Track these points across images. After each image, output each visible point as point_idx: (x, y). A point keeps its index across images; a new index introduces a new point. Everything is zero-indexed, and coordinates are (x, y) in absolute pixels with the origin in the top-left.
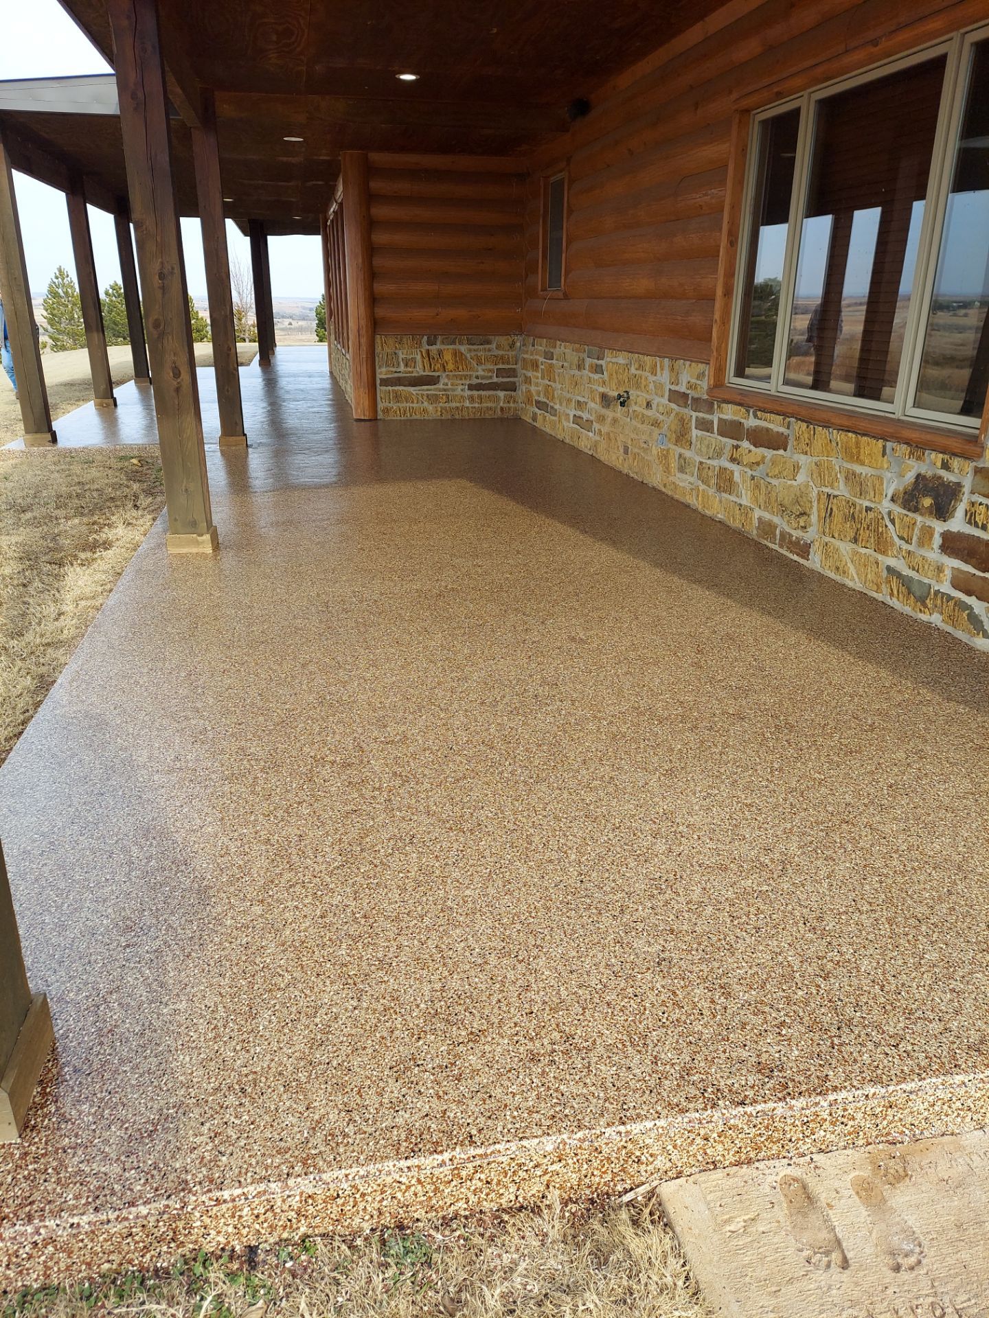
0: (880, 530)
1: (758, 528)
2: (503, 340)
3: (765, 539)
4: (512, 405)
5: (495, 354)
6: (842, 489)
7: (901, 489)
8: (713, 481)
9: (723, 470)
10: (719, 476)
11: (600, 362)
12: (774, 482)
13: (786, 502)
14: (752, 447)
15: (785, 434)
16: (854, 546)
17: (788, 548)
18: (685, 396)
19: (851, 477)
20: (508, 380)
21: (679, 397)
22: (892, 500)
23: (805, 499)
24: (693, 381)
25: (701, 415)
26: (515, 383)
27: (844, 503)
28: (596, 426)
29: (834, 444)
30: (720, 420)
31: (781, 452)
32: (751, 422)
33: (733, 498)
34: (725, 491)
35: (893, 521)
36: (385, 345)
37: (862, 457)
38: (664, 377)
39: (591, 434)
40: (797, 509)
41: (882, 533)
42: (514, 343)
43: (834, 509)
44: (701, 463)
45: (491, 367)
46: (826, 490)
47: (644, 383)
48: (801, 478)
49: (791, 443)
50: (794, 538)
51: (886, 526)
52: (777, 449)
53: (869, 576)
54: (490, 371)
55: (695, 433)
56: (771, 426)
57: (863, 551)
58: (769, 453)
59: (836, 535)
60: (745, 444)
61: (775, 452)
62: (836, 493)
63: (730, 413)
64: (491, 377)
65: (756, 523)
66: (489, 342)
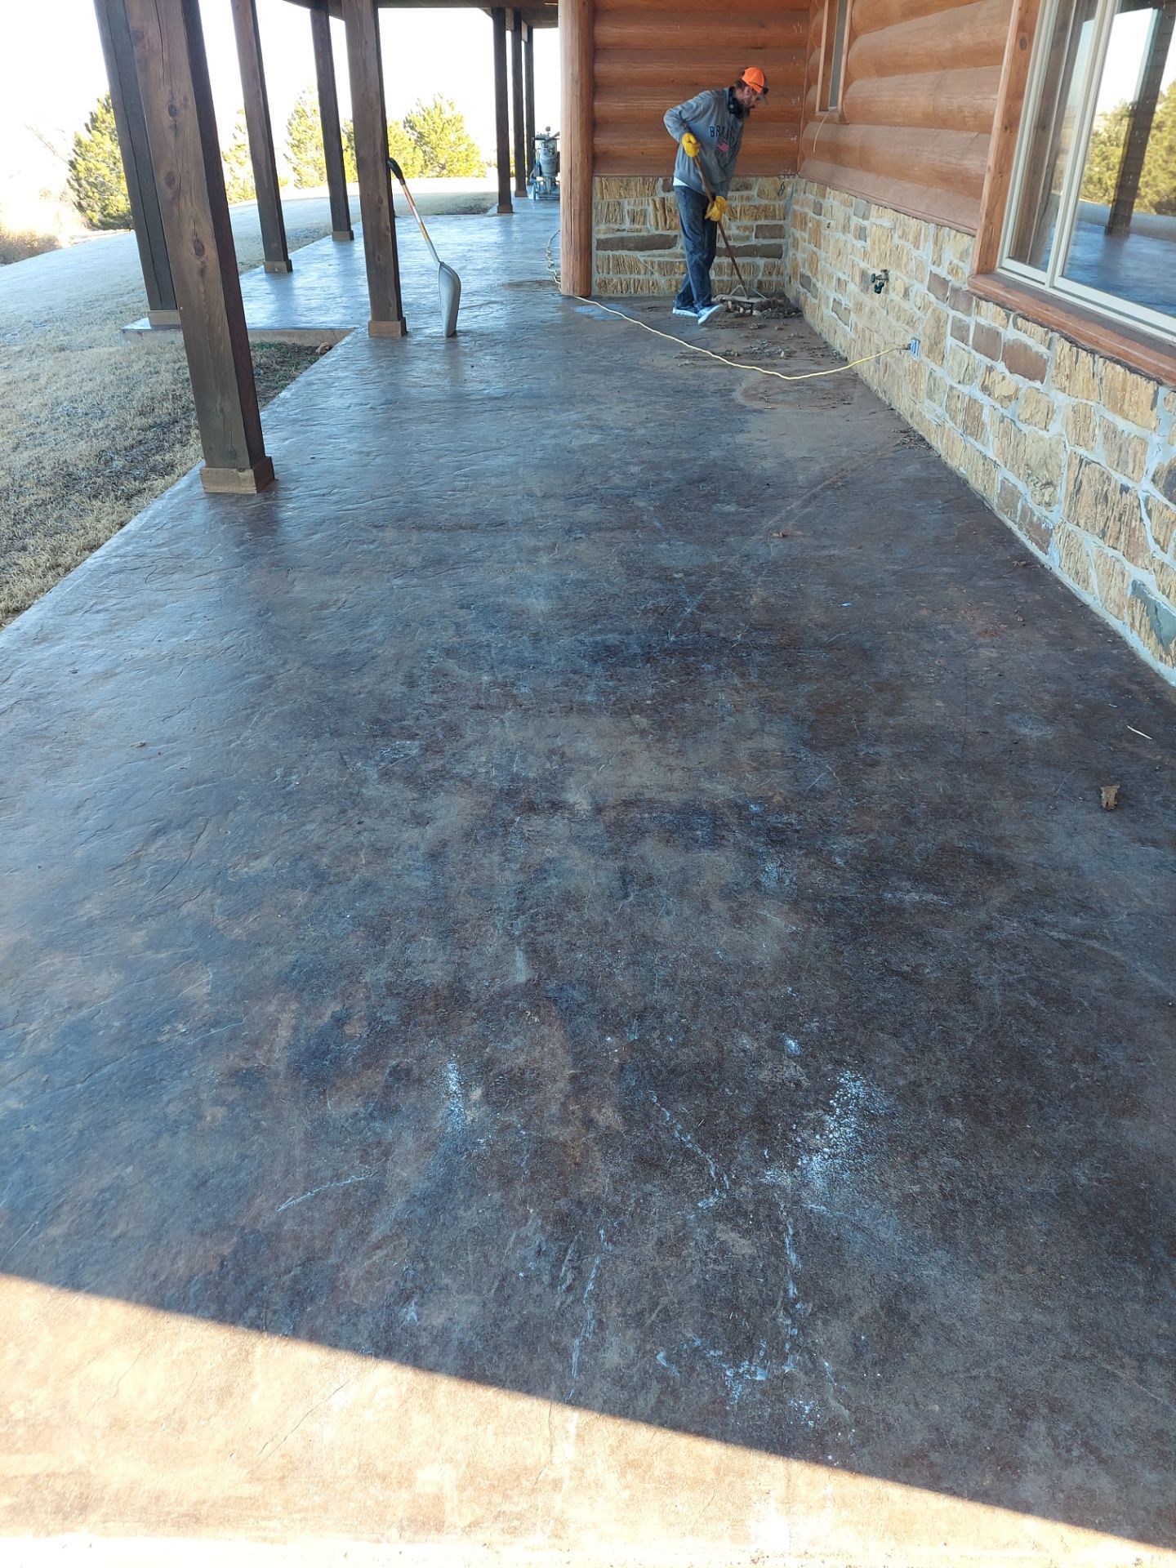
0: (1133, 524)
1: (1000, 496)
2: (768, 184)
3: (1006, 513)
4: (774, 278)
5: (756, 203)
6: (1098, 453)
7: (1166, 464)
8: (961, 417)
9: (973, 401)
10: (967, 410)
11: (865, 223)
12: (1025, 428)
13: (1033, 463)
14: (1007, 372)
15: (1045, 357)
16: (1100, 542)
17: (1028, 532)
18: (945, 282)
19: (1111, 433)
20: (772, 241)
21: (938, 284)
22: (1153, 480)
23: (1053, 462)
24: (956, 261)
25: (959, 315)
26: (780, 246)
27: (1097, 475)
28: (853, 317)
29: (1097, 380)
30: (978, 325)
31: (1037, 384)
32: (1010, 334)
33: (979, 446)
34: (971, 435)
35: (1149, 513)
36: (606, 191)
37: (1125, 407)
38: (926, 252)
39: (847, 328)
40: (1045, 475)
41: (1135, 529)
42: (783, 188)
43: (1084, 483)
44: (952, 388)
45: (749, 223)
46: (1081, 451)
47: (905, 259)
48: (1056, 427)
49: (1051, 371)
50: (1035, 519)
51: (1141, 520)
52: (1032, 379)
53: (1112, 592)
54: (746, 228)
55: (950, 342)
56: (1031, 342)
57: (1111, 552)
58: (1024, 384)
59: (1082, 523)
60: (1000, 366)
61: (1031, 383)
62: (1092, 457)
63: (988, 316)
64: (748, 238)
65: (998, 485)
66: (747, 187)
